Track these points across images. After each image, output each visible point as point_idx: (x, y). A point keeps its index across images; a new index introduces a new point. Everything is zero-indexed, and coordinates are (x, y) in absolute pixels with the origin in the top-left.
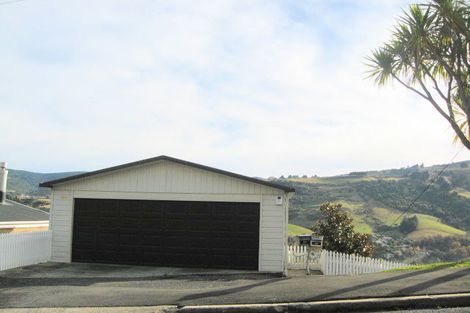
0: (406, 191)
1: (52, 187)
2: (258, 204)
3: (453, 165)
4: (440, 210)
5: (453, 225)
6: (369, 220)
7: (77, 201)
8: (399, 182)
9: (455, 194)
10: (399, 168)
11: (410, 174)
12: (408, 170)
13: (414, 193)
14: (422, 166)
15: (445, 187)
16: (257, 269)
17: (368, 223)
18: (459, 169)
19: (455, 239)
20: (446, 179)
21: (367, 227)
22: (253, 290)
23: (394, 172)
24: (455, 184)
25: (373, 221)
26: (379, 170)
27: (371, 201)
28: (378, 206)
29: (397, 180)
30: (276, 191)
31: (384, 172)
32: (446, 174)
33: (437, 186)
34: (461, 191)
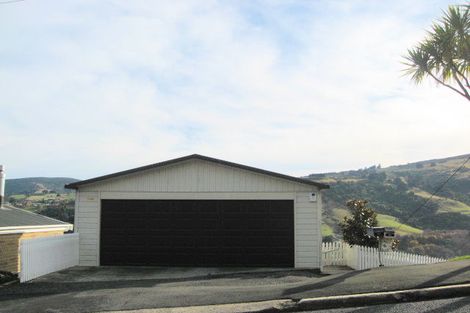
0: (364, 191)
1: (77, 189)
2: (292, 201)
3: (409, 166)
4: (397, 210)
5: (409, 224)
6: (329, 220)
7: (104, 202)
8: (358, 183)
9: (412, 194)
10: (357, 170)
11: (368, 175)
12: (366, 171)
13: (372, 193)
14: (379, 167)
15: (402, 187)
16: (293, 266)
17: (328, 224)
18: (416, 169)
19: (412, 238)
20: (403, 179)
21: (328, 227)
22: (347, 281)
23: (352, 173)
24: (412, 184)
25: (334, 222)
26: (338, 171)
27: (330, 202)
28: (338, 207)
29: (355, 181)
30: (310, 188)
31: (342, 173)
32: (402, 174)
33: (394, 186)
34: (417, 191)
